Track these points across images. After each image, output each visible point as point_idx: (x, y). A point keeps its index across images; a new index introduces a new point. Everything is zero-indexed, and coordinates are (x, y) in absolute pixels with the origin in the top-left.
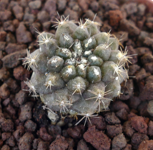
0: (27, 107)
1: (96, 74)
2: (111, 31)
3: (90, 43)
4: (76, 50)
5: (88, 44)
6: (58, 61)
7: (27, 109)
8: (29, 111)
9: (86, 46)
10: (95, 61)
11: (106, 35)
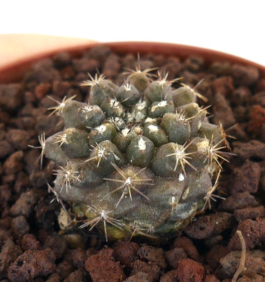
0: (30, 196)
1: (139, 147)
2: (209, 108)
3: (159, 108)
4: (134, 111)
5: (156, 107)
6: (93, 110)
7: (28, 200)
8: (29, 203)
9: (153, 110)
10: (153, 133)
11: (195, 106)
